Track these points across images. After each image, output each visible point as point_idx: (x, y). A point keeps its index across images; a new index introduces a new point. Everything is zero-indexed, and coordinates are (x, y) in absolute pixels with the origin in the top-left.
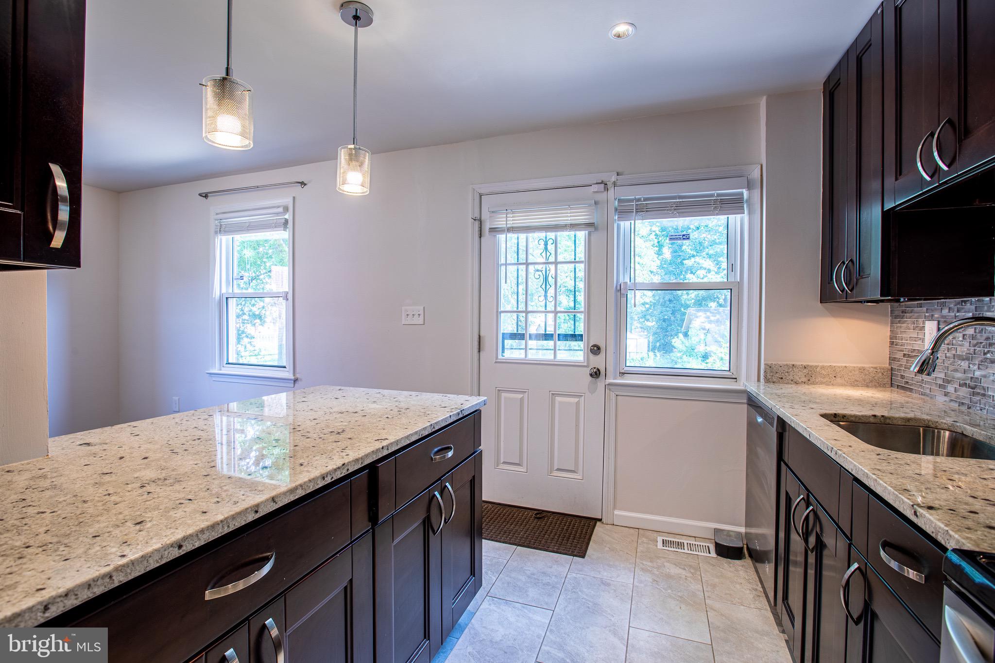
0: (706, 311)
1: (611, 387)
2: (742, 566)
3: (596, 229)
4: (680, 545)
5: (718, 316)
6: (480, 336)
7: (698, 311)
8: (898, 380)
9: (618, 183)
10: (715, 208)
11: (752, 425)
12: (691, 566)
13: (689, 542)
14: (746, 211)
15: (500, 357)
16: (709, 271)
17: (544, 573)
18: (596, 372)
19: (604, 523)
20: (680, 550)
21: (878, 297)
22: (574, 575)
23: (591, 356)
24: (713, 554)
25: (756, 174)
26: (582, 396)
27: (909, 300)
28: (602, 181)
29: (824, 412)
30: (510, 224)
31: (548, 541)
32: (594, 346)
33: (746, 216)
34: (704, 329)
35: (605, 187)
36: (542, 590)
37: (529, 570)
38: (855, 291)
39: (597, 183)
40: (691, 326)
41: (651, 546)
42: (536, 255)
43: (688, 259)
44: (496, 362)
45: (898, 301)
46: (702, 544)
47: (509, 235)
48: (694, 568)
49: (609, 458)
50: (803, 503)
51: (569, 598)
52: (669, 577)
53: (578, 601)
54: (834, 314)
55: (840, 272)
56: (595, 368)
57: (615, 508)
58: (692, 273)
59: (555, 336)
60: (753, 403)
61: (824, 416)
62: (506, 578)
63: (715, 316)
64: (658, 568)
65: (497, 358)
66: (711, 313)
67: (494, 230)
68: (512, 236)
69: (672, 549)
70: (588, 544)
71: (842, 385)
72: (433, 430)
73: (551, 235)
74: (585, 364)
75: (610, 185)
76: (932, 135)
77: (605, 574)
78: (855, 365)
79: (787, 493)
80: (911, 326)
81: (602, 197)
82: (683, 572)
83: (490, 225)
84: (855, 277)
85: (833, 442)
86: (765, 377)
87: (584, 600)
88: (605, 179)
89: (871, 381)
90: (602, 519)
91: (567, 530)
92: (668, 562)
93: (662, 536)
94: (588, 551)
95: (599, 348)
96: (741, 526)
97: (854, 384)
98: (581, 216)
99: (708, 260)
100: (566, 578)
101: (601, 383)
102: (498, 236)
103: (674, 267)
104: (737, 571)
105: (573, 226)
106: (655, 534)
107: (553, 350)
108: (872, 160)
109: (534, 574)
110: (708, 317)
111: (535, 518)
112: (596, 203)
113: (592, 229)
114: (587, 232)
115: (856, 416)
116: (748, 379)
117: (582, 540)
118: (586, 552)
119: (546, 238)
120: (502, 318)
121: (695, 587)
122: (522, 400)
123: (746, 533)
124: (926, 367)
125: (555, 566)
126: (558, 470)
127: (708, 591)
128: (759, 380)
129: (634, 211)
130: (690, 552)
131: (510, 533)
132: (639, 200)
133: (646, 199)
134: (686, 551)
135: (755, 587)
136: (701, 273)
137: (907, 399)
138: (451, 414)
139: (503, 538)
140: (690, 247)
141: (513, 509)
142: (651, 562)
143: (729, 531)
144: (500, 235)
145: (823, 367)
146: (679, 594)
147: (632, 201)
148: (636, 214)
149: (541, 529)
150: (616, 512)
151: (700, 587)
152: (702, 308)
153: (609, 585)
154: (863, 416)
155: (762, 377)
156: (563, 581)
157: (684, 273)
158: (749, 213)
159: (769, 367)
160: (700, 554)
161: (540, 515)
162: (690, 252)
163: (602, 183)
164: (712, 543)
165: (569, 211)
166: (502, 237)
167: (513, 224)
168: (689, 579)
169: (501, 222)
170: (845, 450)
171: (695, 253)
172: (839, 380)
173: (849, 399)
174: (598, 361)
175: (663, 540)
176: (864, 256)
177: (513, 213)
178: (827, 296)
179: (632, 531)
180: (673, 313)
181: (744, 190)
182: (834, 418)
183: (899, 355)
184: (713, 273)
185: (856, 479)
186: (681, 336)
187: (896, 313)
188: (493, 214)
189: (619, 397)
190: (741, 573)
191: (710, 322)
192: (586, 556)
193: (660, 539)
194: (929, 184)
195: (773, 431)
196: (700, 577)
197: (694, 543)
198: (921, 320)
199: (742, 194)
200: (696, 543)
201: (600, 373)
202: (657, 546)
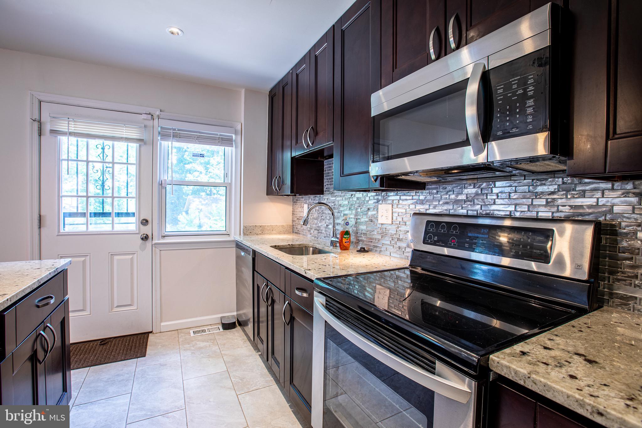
0: (199, 198)
1: (156, 246)
2: (236, 331)
3: (145, 144)
4: (204, 331)
5: (207, 201)
6: (40, 216)
7: (195, 198)
8: (295, 230)
9: (161, 117)
10: (219, 142)
11: (238, 257)
12: (211, 339)
13: (208, 328)
14: (234, 146)
15: (62, 231)
16: (201, 173)
17: (118, 375)
18: (145, 237)
19: (154, 333)
20: (204, 334)
21: (289, 194)
22: (141, 368)
23: (142, 226)
24: (221, 330)
25: (239, 127)
26: (135, 253)
27: (300, 195)
28: (150, 113)
29: (271, 245)
30: (72, 129)
31: (116, 356)
32: (144, 220)
33: (234, 149)
34: (198, 209)
35: (152, 117)
36: (119, 385)
37: (105, 378)
38: (281, 190)
39: (146, 114)
40: (190, 207)
41: (187, 337)
42: (94, 155)
43: (187, 164)
44: (58, 235)
45: (295, 195)
46: (215, 327)
47: (71, 138)
48: (213, 340)
49: (156, 291)
50: (265, 287)
51: (140, 382)
52: (200, 348)
53: (147, 381)
54: (272, 201)
55: (275, 182)
56: (144, 234)
57: (161, 321)
58: (190, 173)
59: (113, 214)
60: (239, 246)
61: (271, 247)
62: (87, 389)
63: (205, 201)
64: (193, 346)
65: (59, 231)
66: (202, 199)
67: (54, 132)
68: (73, 140)
69: (200, 334)
70: (146, 348)
71: (275, 234)
72: (40, 284)
73: (109, 143)
74: (137, 232)
75: (155, 116)
76: (307, 131)
77: (162, 360)
78: (280, 224)
79: (258, 285)
80: (299, 206)
81: (150, 123)
82: (208, 344)
83: (50, 127)
84: (281, 184)
85: (277, 255)
86: (244, 232)
87: (151, 379)
88: (152, 112)
89: (286, 231)
90: (152, 331)
91: (128, 345)
92: (198, 341)
93: (193, 329)
94: (147, 352)
95: (147, 221)
96: (234, 312)
97: (280, 233)
98: (134, 133)
99: (200, 166)
100: (135, 372)
101: (149, 244)
102: (59, 137)
103: (178, 168)
104: (234, 334)
105: (128, 140)
106: (188, 330)
107: (111, 224)
108: (287, 132)
109: (110, 379)
110: (201, 202)
111: (100, 345)
112: (145, 126)
113: (142, 143)
114: (138, 145)
115: (283, 246)
116: (235, 235)
117: (141, 347)
118: (146, 353)
119: (103, 144)
120: (63, 201)
121: (215, 348)
122: (84, 262)
123: (237, 315)
124: (305, 222)
125: (126, 368)
126: (118, 306)
127: (222, 348)
128: (240, 234)
129: (172, 136)
130: (209, 333)
131: (81, 361)
132: (174, 130)
133: (179, 130)
134: (207, 333)
135: (243, 338)
136: (196, 174)
137: (298, 238)
138: (50, 272)
139: (75, 366)
140: (189, 157)
141: (78, 345)
142: (188, 344)
143: (228, 316)
144: (61, 137)
145: (268, 226)
146: (207, 354)
147: (170, 129)
148: (173, 138)
149: (107, 350)
150: (162, 324)
151: (217, 347)
152: (197, 196)
153: (166, 365)
154: (285, 245)
155: (242, 233)
156: (134, 374)
157: (185, 173)
158: (236, 147)
159: (245, 227)
160: (215, 332)
161: (104, 342)
162: (189, 160)
163: (149, 114)
164: (220, 325)
165: (124, 129)
166: (64, 139)
167: (74, 130)
168: (211, 345)
169: (63, 126)
170: (282, 257)
171: (192, 161)
172: (274, 232)
173: (279, 239)
174: (146, 230)
175: (193, 331)
176: (284, 175)
177: (75, 121)
178: (270, 192)
179: (173, 332)
180: (178, 199)
181: (233, 135)
182: (275, 247)
183: (295, 219)
184: (203, 174)
185: (287, 268)
186: (184, 213)
187: (295, 200)
188: (53, 119)
189: (161, 251)
190: (236, 334)
191: (202, 204)
192: (147, 355)
193: (191, 332)
194: (306, 149)
195: (250, 258)
196: (216, 343)
197: (211, 328)
198: (302, 204)
199: (232, 137)
200: (212, 327)
201: (148, 237)
202: (190, 335)
